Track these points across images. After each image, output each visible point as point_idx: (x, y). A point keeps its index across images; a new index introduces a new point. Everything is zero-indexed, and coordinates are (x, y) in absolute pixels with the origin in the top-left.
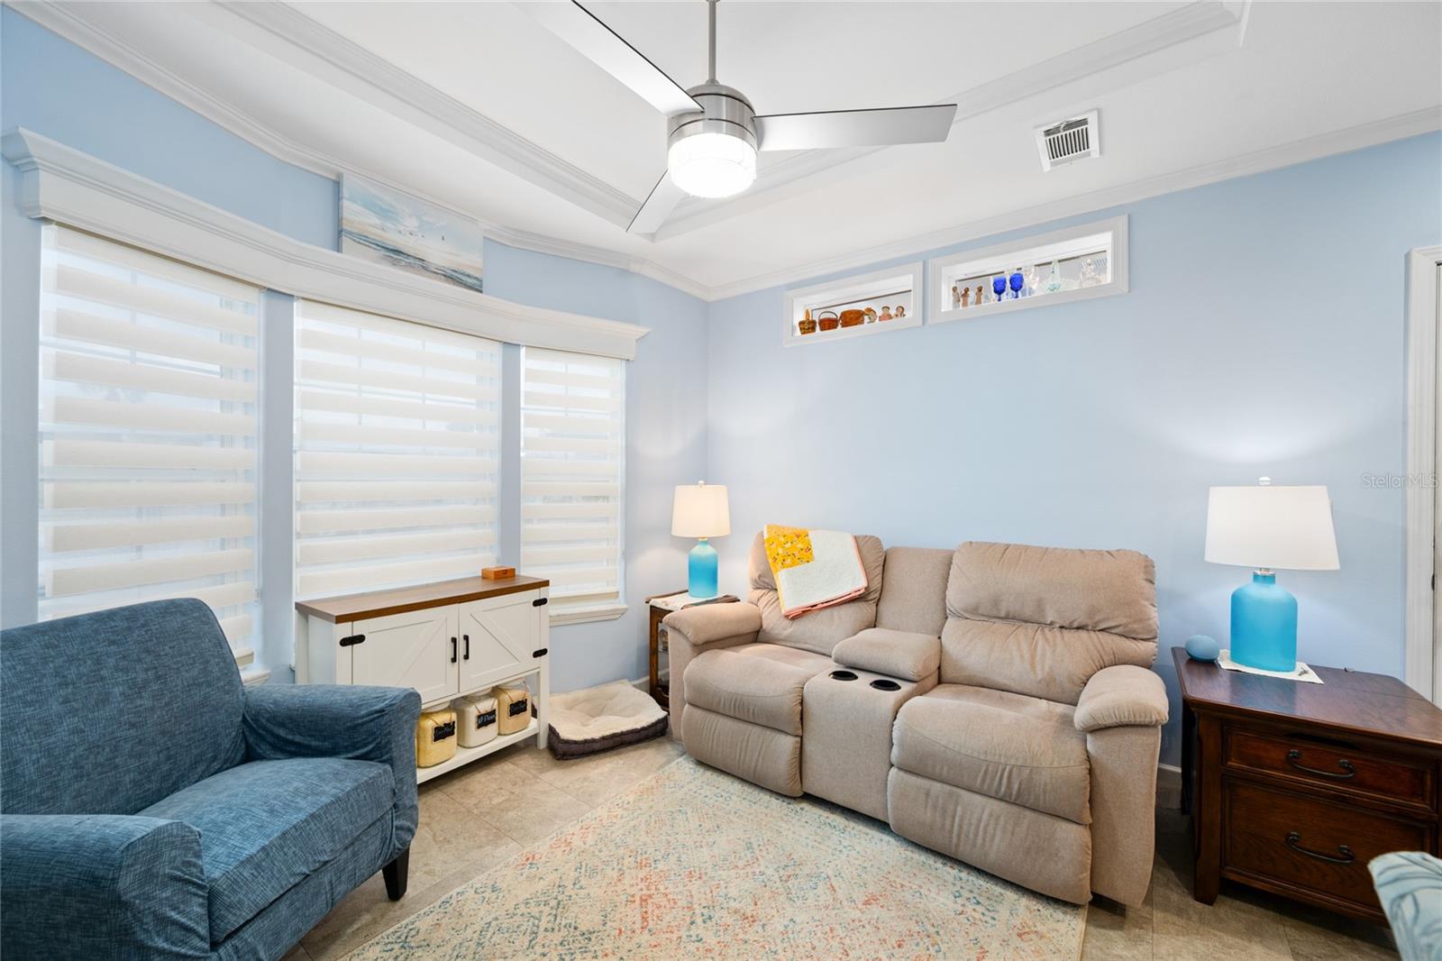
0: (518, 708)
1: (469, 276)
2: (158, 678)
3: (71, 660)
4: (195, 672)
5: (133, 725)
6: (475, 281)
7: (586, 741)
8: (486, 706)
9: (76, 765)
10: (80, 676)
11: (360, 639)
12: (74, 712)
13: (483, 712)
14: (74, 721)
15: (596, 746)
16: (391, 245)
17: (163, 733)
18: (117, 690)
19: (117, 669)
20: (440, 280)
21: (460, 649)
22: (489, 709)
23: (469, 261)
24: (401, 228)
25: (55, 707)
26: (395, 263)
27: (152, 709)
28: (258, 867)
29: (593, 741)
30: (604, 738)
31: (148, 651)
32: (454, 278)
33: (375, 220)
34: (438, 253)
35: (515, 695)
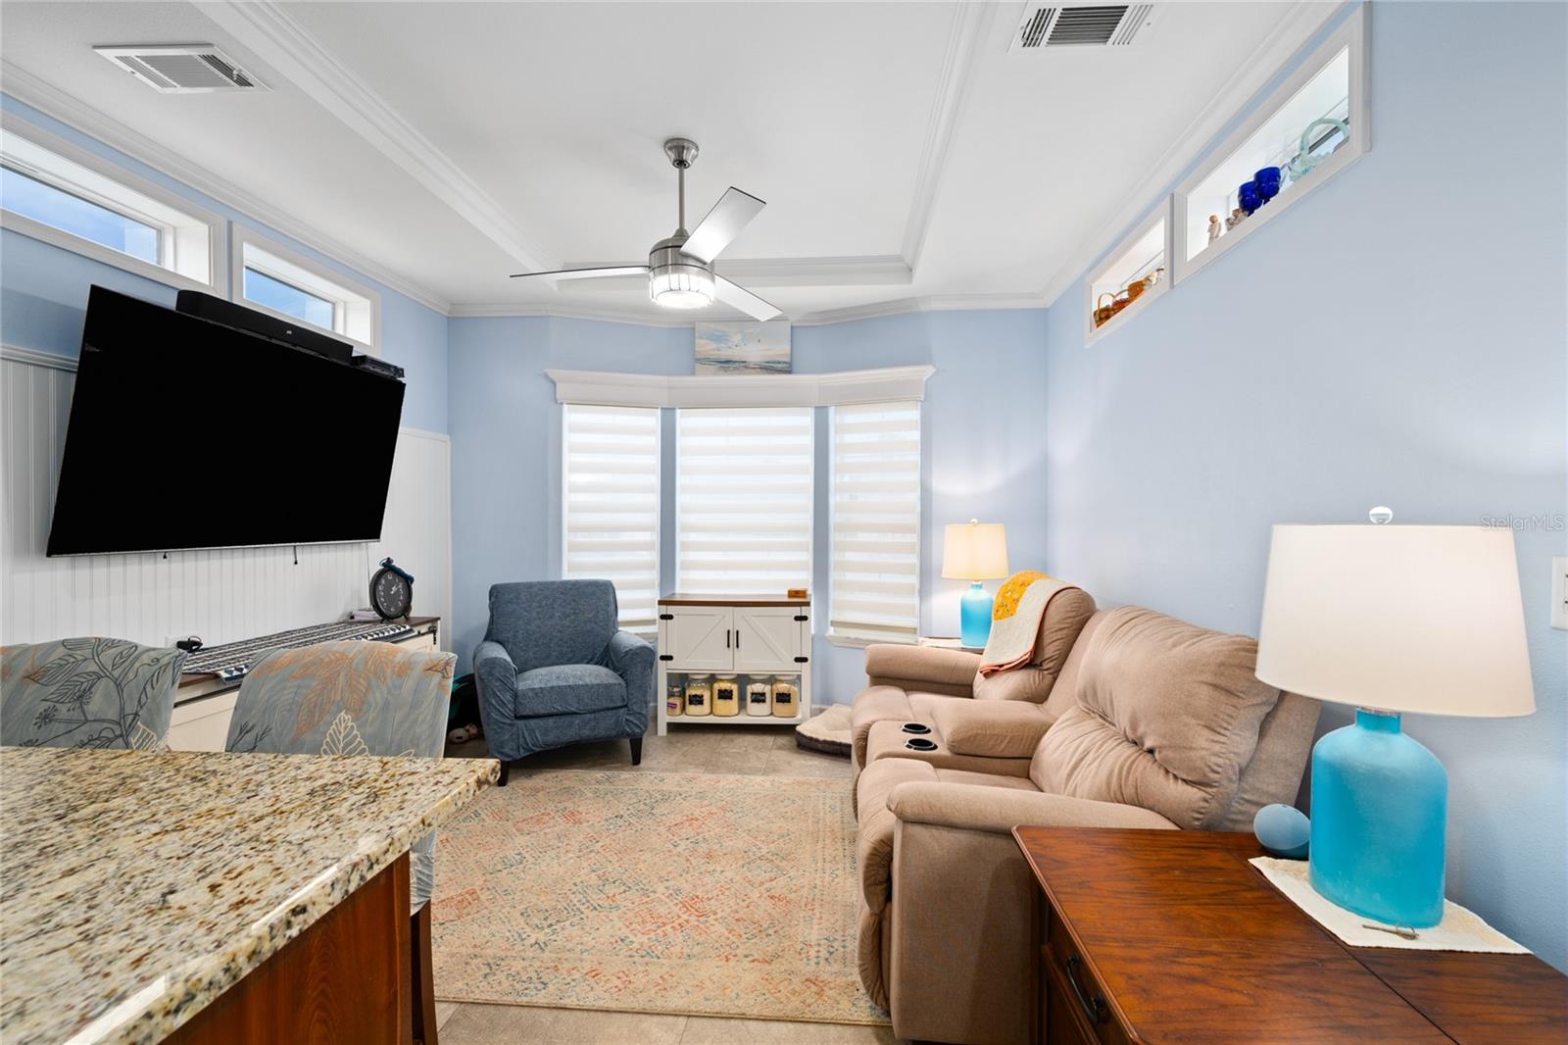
0: (784, 698)
1: (779, 363)
2: (575, 613)
3: (546, 597)
4: (591, 616)
5: (560, 632)
6: (784, 365)
7: (811, 739)
8: (758, 688)
9: (536, 641)
10: (547, 605)
11: (670, 617)
12: (539, 619)
13: (756, 691)
14: (538, 622)
15: (820, 746)
16: (724, 358)
17: (571, 639)
18: (558, 614)
19: (560, 605)
20: (758, 373)
21: (733, 639)
22: (761, 691)
23: (780, 350)
24: (730, 344)
25: (534, 614)
26: (726, 370)
27: (568, 627)
28: (536, 694)
29: (817, 740)
30: (825, 742)
31: (575, 601)
32: (769, 368)
33: (714, 345)
34: (755, 353)
35: (782, 687)
